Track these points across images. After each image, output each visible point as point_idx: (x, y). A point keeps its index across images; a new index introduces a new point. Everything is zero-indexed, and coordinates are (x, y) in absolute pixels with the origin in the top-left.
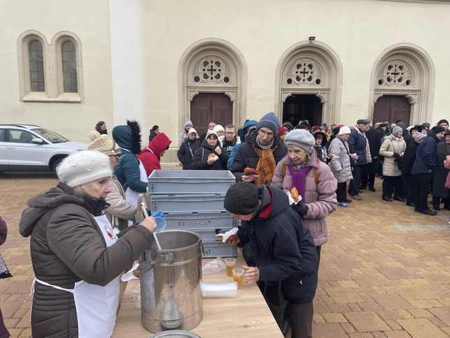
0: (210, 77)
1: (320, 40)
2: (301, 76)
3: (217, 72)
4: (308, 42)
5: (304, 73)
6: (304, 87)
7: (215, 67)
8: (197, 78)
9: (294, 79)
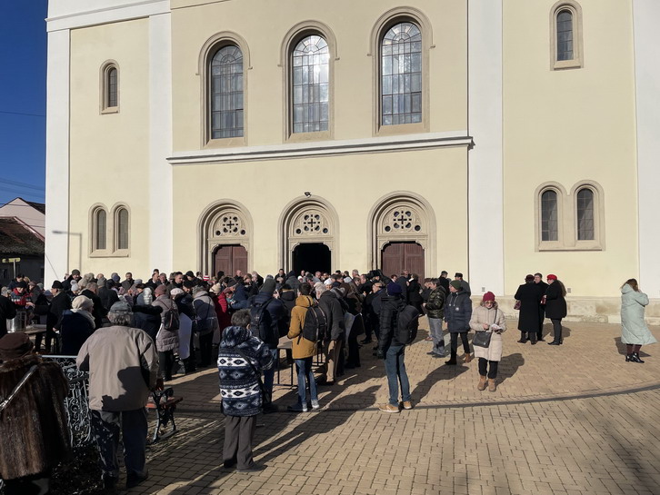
0: (229, 231)
1: (315, 194)
2: (309, 226)
3: (235, 226)
4: (306, 197)
5: (312, 223)
6: (311, 237)
7: (233, 222)
8: (218, 233)
9: (302, 230)
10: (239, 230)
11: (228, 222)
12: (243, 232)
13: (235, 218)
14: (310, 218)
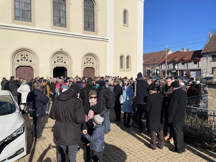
0: (24, 60)
1: (64, 50)
3: (27, 58)
5: (60, 59)
6: (60, 65)
8: (18, 61)
9: (56, 62)
10: (29, 60)
11: (23, 57)
13: (27, 55)
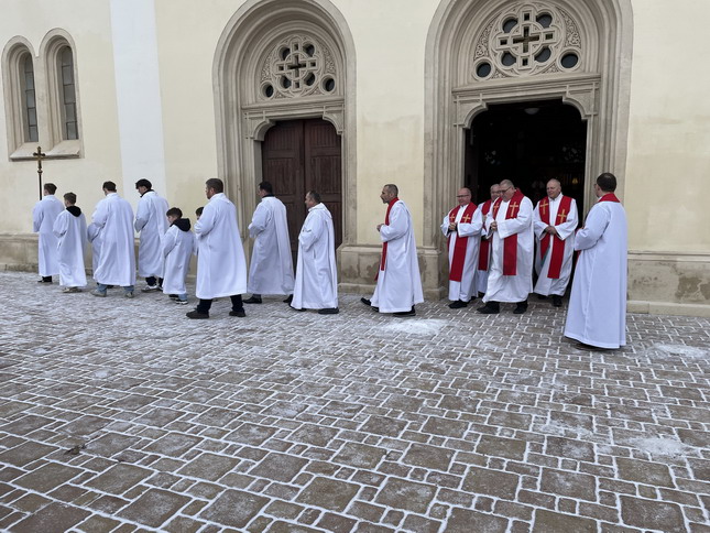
0: (293, 83)
2: (517, 50)
3: (309, 68)
5: (526, 39)
6: (525, 80)
7: (303, 57)
8: (269, 90)
9: (496, 62)
10: (319, 80)
11: (290, 60)
12: (329, 84)
13: (309, 49)
14: (522, 23)
